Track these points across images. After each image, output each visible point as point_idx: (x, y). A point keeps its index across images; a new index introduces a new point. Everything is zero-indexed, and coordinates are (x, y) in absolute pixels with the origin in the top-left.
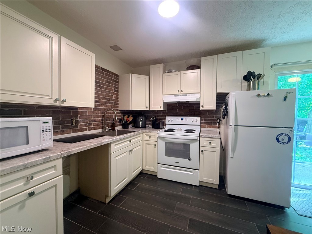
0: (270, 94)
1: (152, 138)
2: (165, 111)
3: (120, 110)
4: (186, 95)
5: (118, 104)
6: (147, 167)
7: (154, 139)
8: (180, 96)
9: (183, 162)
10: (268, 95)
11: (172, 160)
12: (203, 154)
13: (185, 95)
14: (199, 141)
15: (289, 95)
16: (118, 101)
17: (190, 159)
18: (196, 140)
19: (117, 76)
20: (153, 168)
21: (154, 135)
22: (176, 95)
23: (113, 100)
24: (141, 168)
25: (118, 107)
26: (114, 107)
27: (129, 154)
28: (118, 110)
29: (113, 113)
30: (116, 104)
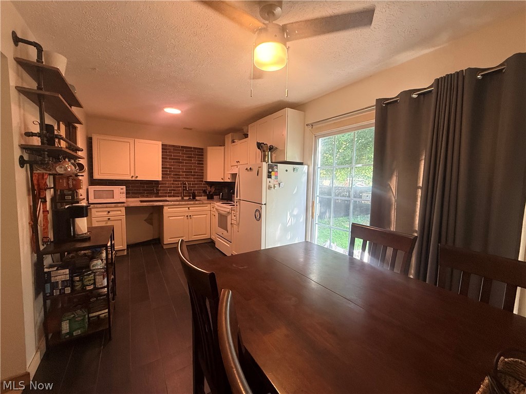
5: (203, 176)
6: (212, 236)
7: (214, 209)
14: (231, 214)
15: (260, 169)
16: (203, 173)
17: (227, 231)
18: (229, 213)
19: (202, 149)
20: (214, 238)
21: (214, 206)
22: (237, 167)
23: (196, 172)
24: (207, 236)
25: (203, 178)
26: (197, 178)
27: (188, 219)
28: (202, 181)
29: (196, 184)
30: (200, 176)
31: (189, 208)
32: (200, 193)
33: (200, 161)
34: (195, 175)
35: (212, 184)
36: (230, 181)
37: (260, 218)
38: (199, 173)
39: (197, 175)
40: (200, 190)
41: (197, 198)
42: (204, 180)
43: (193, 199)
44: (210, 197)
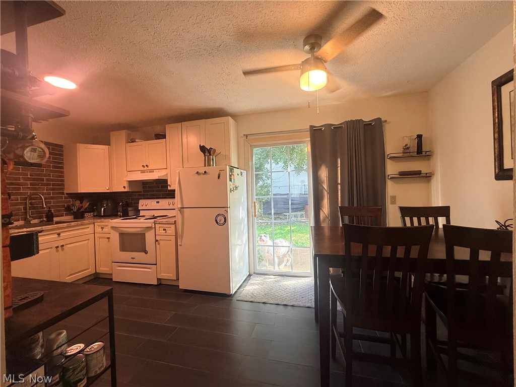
0: (207, 171)
1: (105, 230)
2: (141, 192)
3: (67, 194)
4: (153, 172)
5: (63, 185)
6: (101, 269)
7: (107, 230)
8: (147, 172)
9: (139, 256)
10: (205, 172)
11: (127, 256)
12: (159, 244)
13: (151, 171)
14: (154, 229)
16: (63, 181)
17: (146, 252)
18: (151, 228)
19: (61, 146)
20: (108, 269)
21: (107, 226)
22: (143, 172)
23: (52, 180)
24: (91, 271)
25: (63, 189)
26: (53, 189)
27: (57, 251)
28: (63, 193)
29: (52, 198)
30: (59, 185)
31: (59, 234)
32: (59, 211)
33: (58, 163)
34: (49, 185)
35: (82, 197)
36: (126, 190)
37: (225, 221)
38: (57, 181)
39: (53, 185)
40: (58, 206)
41: (55, 219)
42: (65, 192)
43: (48, 221)
44: (79, 216)
